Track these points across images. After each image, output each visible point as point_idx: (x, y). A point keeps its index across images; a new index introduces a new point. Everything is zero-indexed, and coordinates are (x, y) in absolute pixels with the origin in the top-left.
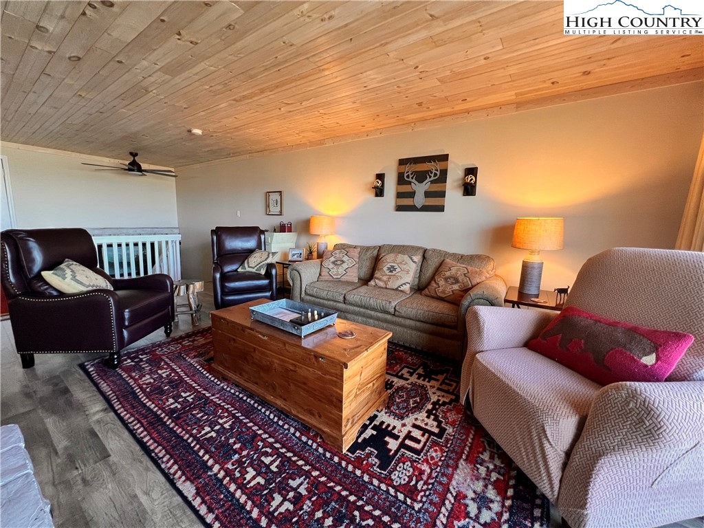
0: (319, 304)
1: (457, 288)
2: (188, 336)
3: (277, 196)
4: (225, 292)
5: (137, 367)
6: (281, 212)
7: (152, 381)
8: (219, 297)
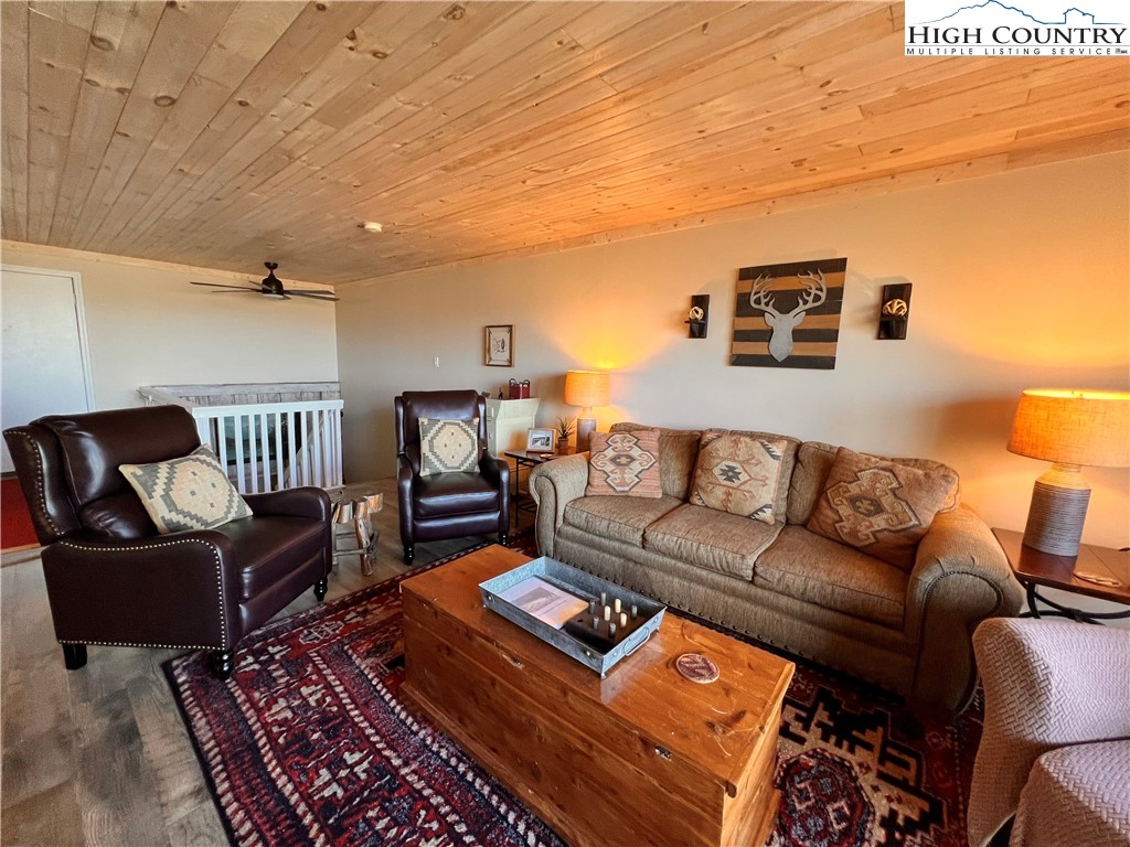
0: (592, 545)
1: (886, 526)
2: (355, 600)
3: (503, 334)
4: (421, 514)
5: (263, 679)
6: (510, 361)
7: (289, 714)
8: (410, 524)
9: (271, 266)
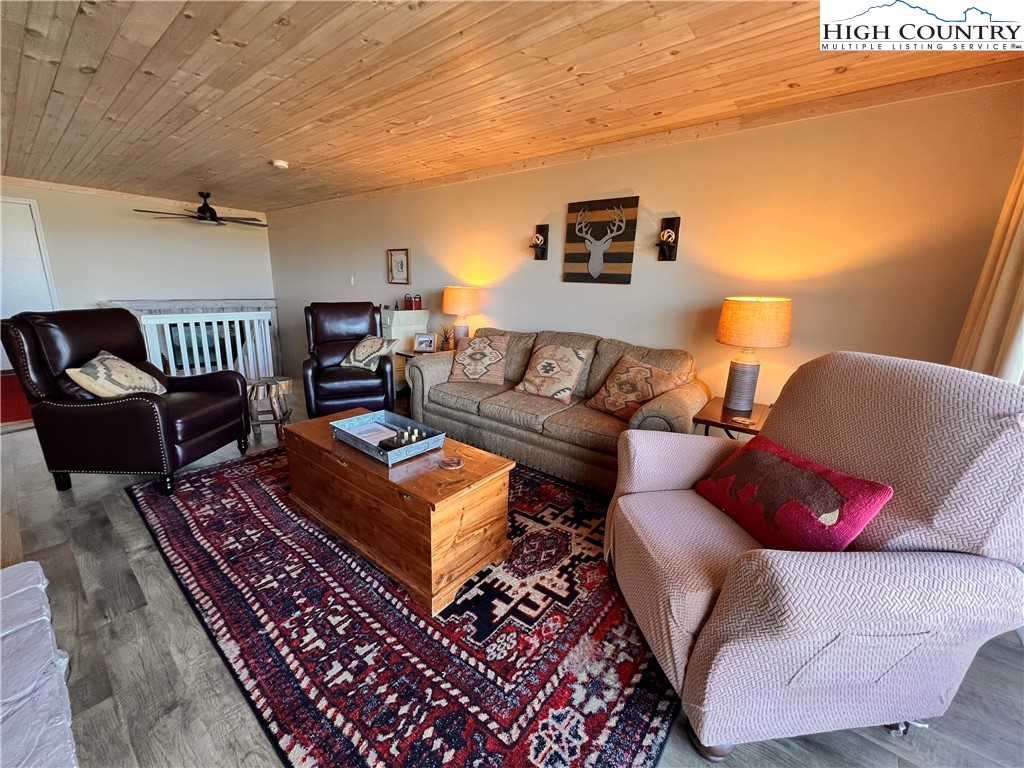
0: (446, 415)
1: (634, 399)
2: (269, 453)
4: (322, 395)
5: (197, 495)
6: (407, 279)
7: (212, 512)
8: (313, 402)
9: (205, 196)
